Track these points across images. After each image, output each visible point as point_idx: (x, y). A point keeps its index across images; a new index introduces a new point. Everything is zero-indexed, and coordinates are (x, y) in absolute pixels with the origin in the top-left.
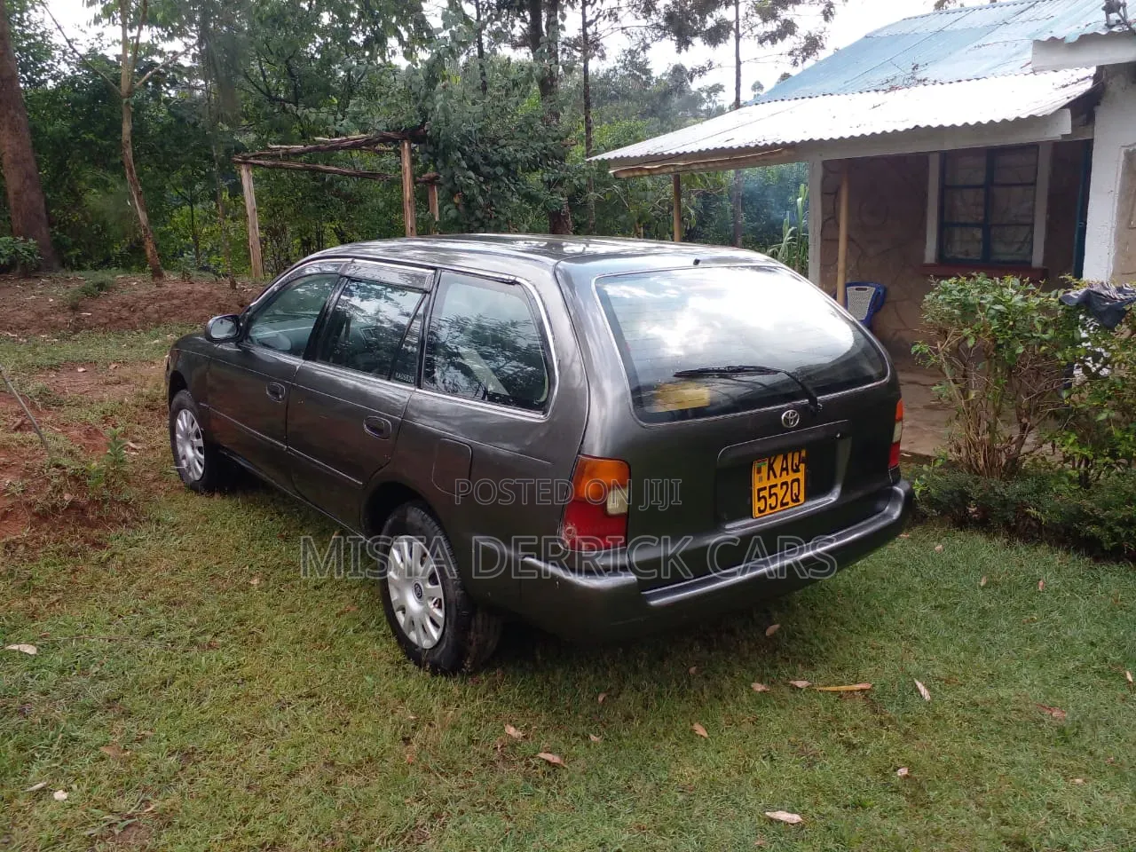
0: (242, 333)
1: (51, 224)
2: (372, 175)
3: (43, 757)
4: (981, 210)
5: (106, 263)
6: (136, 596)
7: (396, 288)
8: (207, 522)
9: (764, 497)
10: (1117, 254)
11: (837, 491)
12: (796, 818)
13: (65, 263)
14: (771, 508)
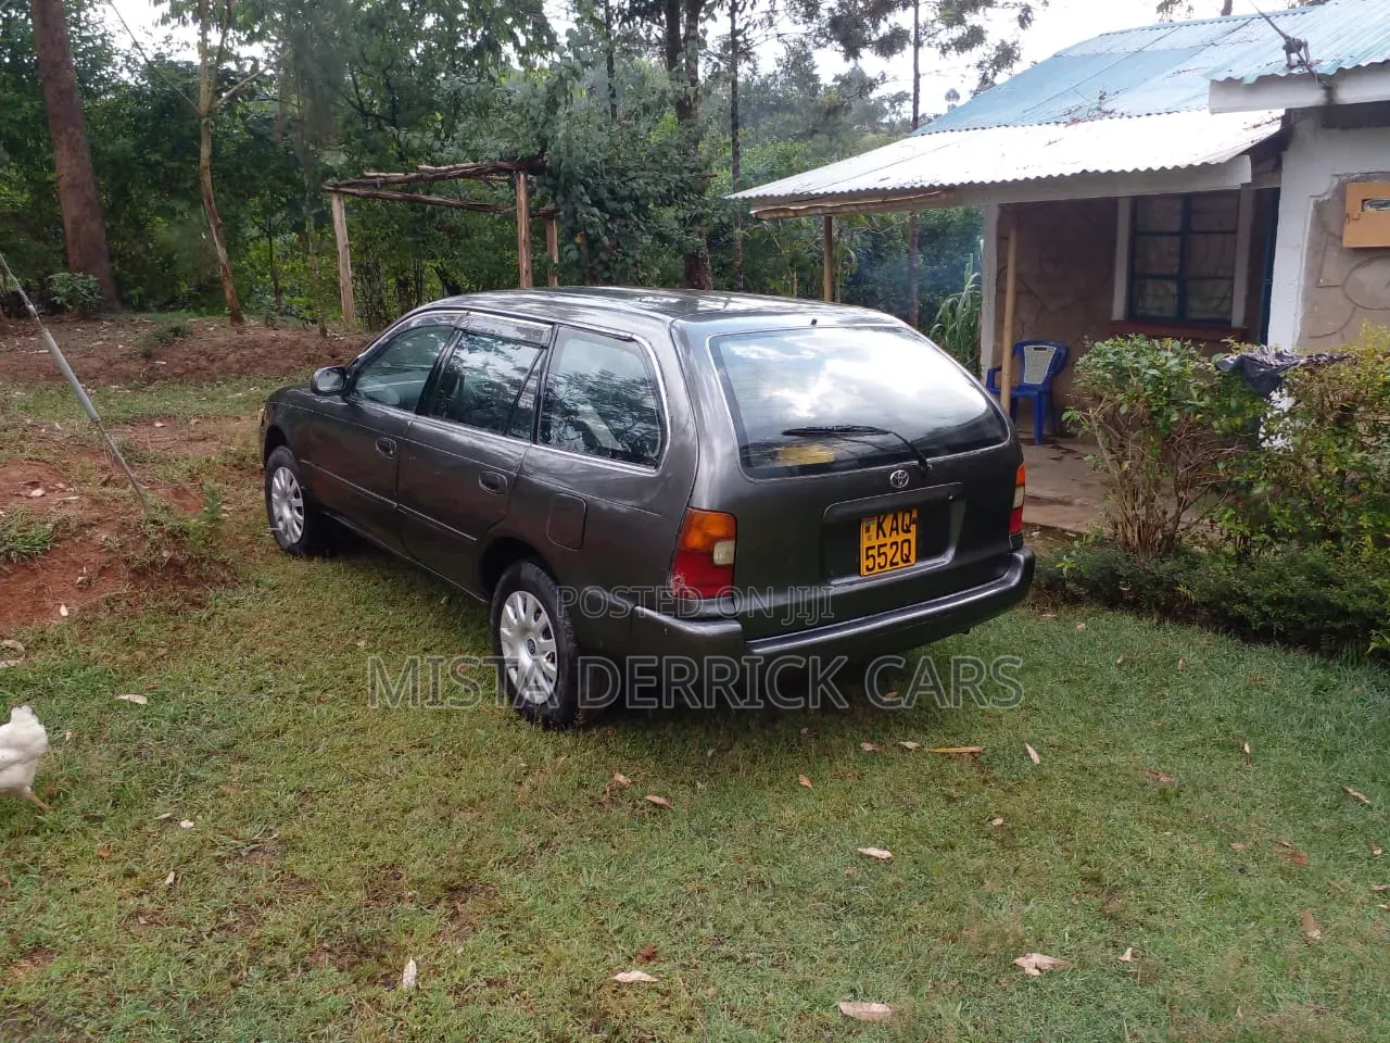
0: (348, 387)
1: (111, 259)
2: (481, 208)
3: (166, 793)
4: (1176, 261)
5: (172, 303)
6: (240, 654)
7: (507, 341)
8: (308, 585)
9: (873, 556)
10: (1305, 315)
11: (951, 553)
12: (887, 854)
13: (126, 303)
14: (880, 567)
